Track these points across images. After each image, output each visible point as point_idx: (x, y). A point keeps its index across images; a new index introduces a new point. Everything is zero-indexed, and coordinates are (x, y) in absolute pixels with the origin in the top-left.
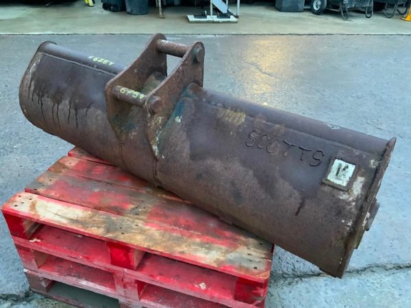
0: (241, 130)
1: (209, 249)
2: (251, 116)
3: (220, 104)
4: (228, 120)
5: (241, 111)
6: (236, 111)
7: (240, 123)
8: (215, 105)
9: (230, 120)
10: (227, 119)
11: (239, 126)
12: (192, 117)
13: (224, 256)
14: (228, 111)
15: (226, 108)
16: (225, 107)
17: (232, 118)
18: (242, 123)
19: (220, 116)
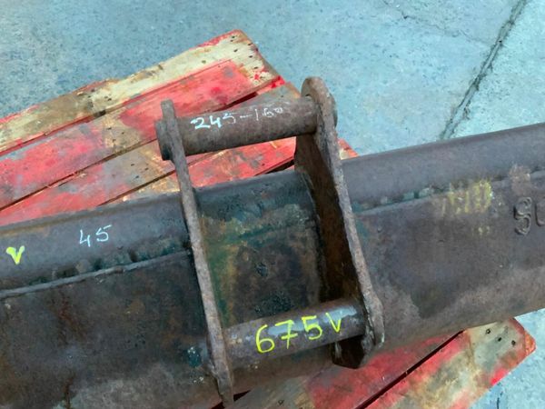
0: (496, 215)
1: (451, 377)
2: (500, 178)
3: (426, 190)
4: (463, 212)
5: (477, 179)
6: (466, 186)
7: (488, 203)
8: (417, 196)
9: (466, 210)
10: (459, 210)
11: (489, 208)
12: (383, 249)
13: (475, 366)
14: (451, 193)
15: (442, 191)
16: (440, 190)
17: (467, 204)
18: (492, 201)
19: (440, 213)
